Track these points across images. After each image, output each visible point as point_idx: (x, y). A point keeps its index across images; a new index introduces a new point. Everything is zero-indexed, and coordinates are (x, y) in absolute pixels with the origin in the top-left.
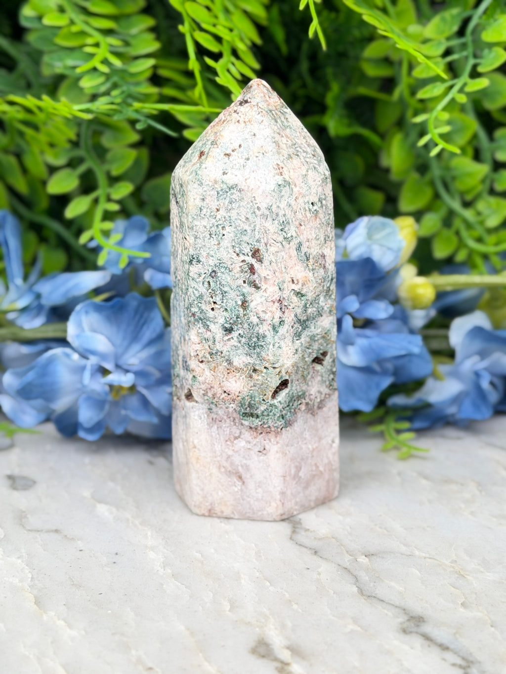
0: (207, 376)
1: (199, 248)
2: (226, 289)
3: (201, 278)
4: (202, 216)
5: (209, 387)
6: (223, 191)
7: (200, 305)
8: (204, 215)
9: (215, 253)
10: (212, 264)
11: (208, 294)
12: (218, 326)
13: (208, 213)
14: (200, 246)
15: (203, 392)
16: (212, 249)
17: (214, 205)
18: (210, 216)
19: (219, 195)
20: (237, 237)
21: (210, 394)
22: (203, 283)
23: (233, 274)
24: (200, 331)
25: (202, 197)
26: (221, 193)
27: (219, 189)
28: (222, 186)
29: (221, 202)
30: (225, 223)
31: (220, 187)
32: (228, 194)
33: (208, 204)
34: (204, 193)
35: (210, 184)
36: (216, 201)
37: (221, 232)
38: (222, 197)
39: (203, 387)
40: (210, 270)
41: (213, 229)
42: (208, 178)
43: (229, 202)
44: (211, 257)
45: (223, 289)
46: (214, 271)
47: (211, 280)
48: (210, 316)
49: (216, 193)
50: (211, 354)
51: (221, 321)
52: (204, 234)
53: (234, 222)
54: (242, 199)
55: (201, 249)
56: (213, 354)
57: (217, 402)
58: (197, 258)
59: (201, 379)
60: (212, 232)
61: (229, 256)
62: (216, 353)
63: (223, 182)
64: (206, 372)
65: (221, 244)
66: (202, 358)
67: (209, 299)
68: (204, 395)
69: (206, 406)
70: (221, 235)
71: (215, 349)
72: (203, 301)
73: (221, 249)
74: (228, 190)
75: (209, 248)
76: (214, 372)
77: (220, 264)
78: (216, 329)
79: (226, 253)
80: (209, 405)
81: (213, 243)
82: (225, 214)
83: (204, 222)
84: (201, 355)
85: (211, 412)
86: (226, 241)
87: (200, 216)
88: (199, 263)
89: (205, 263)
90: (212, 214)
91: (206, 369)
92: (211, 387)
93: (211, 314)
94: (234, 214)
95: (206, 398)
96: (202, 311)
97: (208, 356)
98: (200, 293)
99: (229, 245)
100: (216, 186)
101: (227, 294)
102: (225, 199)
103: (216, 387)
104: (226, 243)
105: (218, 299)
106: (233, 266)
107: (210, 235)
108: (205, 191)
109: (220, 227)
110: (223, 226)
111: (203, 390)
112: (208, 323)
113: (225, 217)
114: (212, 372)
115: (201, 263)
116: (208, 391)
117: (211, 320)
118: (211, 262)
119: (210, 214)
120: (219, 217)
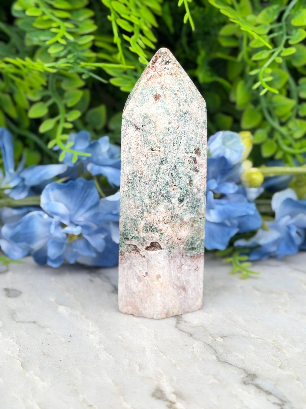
0: (169, 231)
1: (167, 154)
2: (181, 176)
3: (168, 172)
4: (169, 133)
5: (170, 237)
6: (181, 116)
7: (166, 188)
8: (171, 132)
9: (176, 155)
10: (174, 162)
11: (171, 181)
12: (177, 199)
13: (173, 131)
14: (167, 152)
15: (167, 242)
16: (174, 153)
17: (175, 126)
18: (174, 133)
19: (179, 119)
20: (188, 143)
21: (170, 242)
22: (169, 175)
23: (185, 166)
24: (166, 204)
25: (169, 122)
26: (180, 117)
27: (179, 115)
28: (180, 113)
29: (180, 123)
30: (182, 135)
31: (179, 114)
32: (184, 117)
33: (172, 125)
34: (171, 119)
35: (174, 113)
36: (177, 123)
37: (179, 141)
38: (180, 120)
39: (167, 239)
40: (173, 166)
41: (175, 140)
42: (173, 110)
43: (184, 123)
44: (173, 158)
45: (179, 176)
46: (175, 166)
47: (173, 172)
48: (172, 194)
49: (177, 118)
50: (172, 217)
51: (178, 195)
52: (170, 144)
53: (186, 134)
54: (191, 119)
55: (168, 154)
56: (173, 217)
57: (174, 246)
58: (166, 160)
59: (165, 234)
60: (174, 142)
61: (183, 155)
62: (175, 216)
63: (181, 110)
64: (169, 229)
65: (179, 149)
66: (167, 221)
67: (171, 184)
68: (167, 243)
69: (167, 251)
70: (179, 143)
71: (174, 214)
72: (168, 186)
73: (179, 152)
74: (183, 115)
75: (173, 152)
76: (173, 228)
77: (179, 161)
78: (175, 201)
79: (181, 154)
80: (170, 249)
81: (175, 149)
82: (182, 130)
83: (170, 137)
84: (166, 219)
85: (170, 253)
86: (182, 146)
87: (168, 133)
88: (167, 162)
89: (170, 162)
90: (175, 131)
91: (169, 227)
92: (171, 238)
93: (172, 193)
94: (186, 129)
95: (168, 245)
96: (167, 192)
97: (170, 219)
98: (167, 181)
99: (184, 148)
100: (177, 114)
101: (182, 179)
102: (182, 120)
103: (174, 237)
104: (182, 147)
105: (176, 183)
106: (185, 161)
107: (173, 144)
108: (171, 118)
109: (179, 138)
110: (180, 137)
111: (167, 241)
112: (171, 199)
113: (182, 132)
114: (172, 228)
115: (168, 162)
116: (170, 240)
117: (173, 196)
118: (174, 161)
119: (174, 131)
120: (178, 132)
